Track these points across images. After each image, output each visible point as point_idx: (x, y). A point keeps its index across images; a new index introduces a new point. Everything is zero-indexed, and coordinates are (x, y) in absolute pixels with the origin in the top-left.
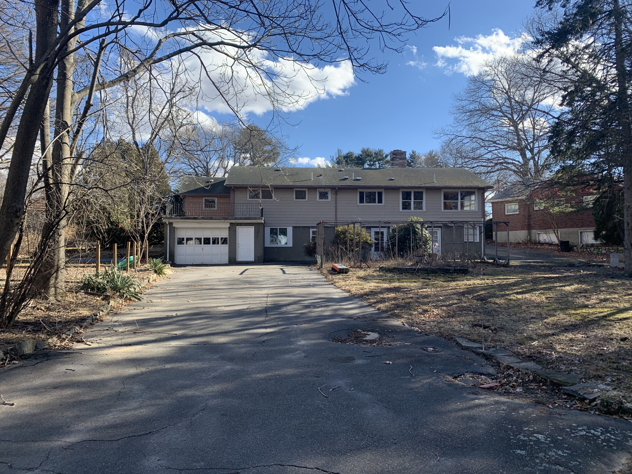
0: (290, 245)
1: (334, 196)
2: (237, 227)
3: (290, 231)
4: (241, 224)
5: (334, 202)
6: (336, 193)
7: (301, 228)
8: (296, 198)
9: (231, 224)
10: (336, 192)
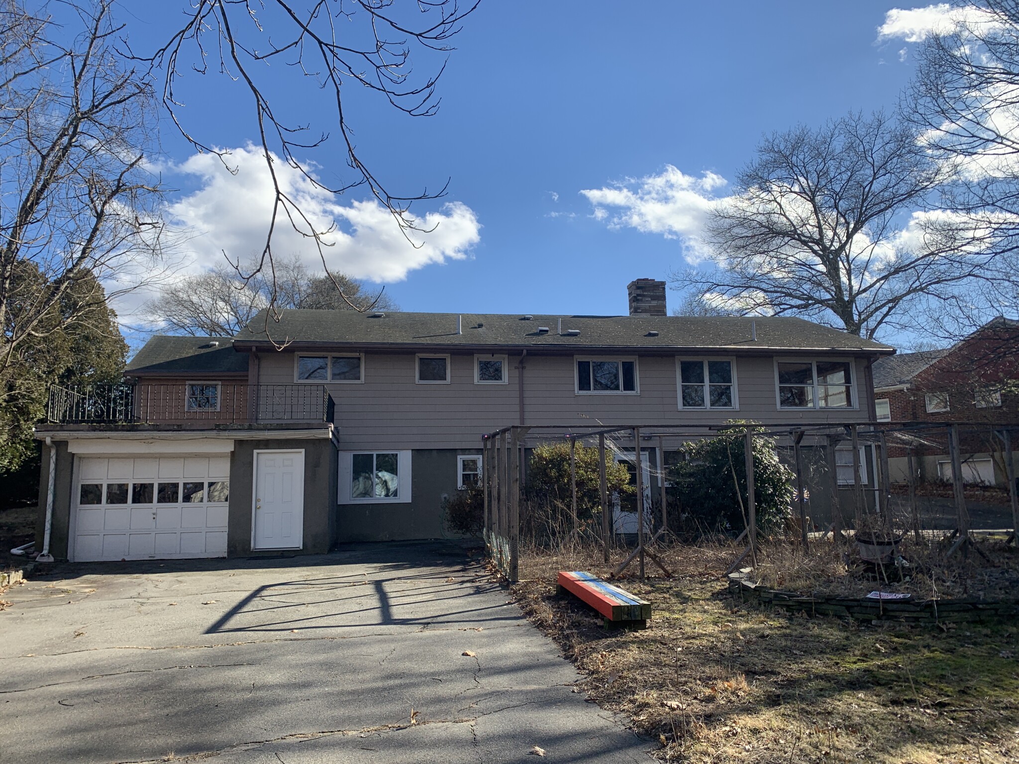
0: (405, 497)
1: (516, 373)
2: (255, 451)
3: (405, 460)
4: (267, 444)
5: (517, 387)
6: (521, 366)
7: (435, 453)
8: (421, 378)
9: (239, 443)
10: (521, 362)
